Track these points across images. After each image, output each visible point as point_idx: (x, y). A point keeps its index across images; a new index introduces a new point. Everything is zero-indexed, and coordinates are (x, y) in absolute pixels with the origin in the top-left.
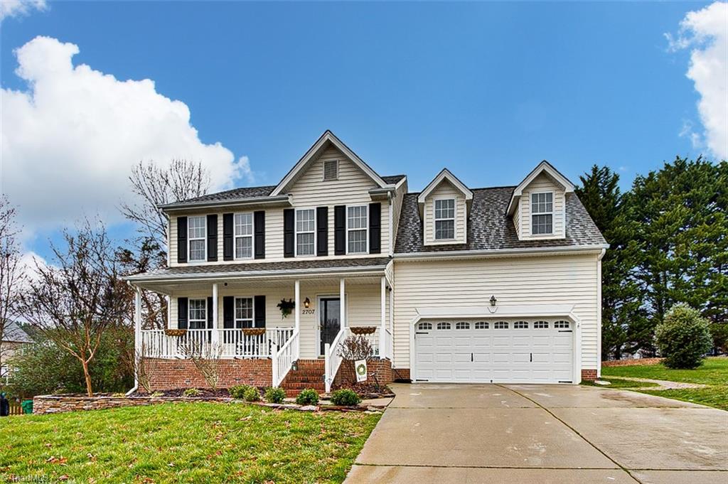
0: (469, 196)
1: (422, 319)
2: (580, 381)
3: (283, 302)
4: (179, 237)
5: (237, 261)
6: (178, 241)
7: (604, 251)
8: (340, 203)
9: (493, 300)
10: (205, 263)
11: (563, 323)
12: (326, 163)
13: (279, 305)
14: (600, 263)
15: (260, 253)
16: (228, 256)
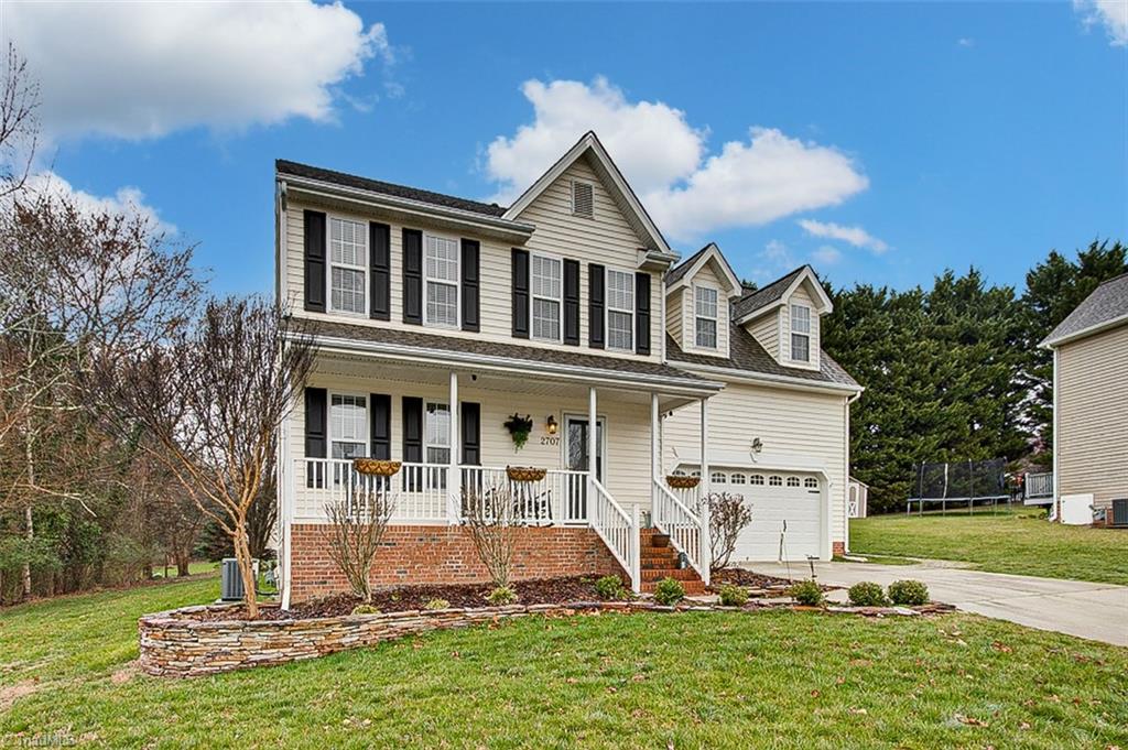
0: (738, 292)
1: (680, 465)
2: (831, 557)
3: (516, 418)
4: (307, 254)
5: (426, 329)
6: (307, 262)
7: (859, 395)
8: (597, 260)
9: (757, 444)
10: (364, 320)
11: (813, 479)
12: (578, 185)
13: (507, 425)
14: (848, 407)
15: (471, 321)
16: (412, 314)
